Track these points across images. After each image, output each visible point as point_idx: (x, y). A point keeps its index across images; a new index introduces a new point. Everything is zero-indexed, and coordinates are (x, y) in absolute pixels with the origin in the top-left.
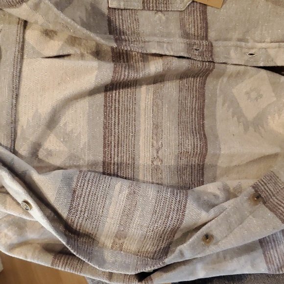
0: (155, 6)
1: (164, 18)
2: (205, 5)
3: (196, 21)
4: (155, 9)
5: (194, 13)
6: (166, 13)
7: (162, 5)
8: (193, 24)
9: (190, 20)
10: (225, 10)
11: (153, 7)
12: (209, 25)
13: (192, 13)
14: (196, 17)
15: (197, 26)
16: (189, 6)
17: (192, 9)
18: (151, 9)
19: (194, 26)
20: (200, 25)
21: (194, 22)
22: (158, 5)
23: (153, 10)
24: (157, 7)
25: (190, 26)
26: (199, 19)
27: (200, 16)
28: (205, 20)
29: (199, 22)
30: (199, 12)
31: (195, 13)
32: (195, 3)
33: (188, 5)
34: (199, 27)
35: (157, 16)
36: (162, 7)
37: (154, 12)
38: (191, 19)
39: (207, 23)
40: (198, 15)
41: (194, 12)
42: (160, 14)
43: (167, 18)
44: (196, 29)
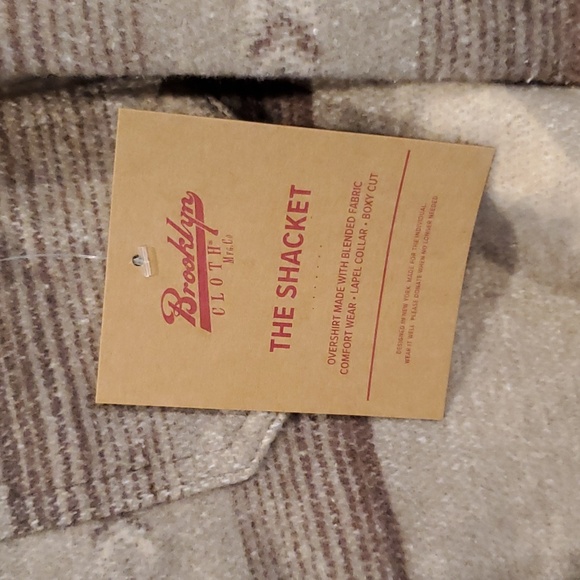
0: (82, 498)
1: (147, 548)
2: (362, 420)
3: (329, 518)
4: (85, 514)
5: (308, 477)
6: (154, 517)
7: (127, 481)
8: (316, 539)
9: (297, 520)
10: (467, 424)
11: (73, 507)
12: (402, 521)
13: (301, 478)
14: (322, 495)
15: (342, 542)
16: (273, 445)
17: (297, 455)
18: (65, 519)
19: (326, 546)
20: (352, 537)
21: (320, 525)
22: (100, 487)
23: (75, 522)
24: (95, 502)
25: (304, 549)
26: (342, 501)
27: (345, 482)
28: (374, 497)
29: (346, 518)
30: (333, 465)
31: (317, 475)
32: (306, 424)
33: (267, 441)
34: (354, 547)
35: (107, 547)
36: (123, 492)
37: (86, 530)
38: (300, 512)
39: (389, 517)
40: (336, 480)
41: (307, 468)
42: (122, 531)
43: (168, 545)
44: (340, 561)
